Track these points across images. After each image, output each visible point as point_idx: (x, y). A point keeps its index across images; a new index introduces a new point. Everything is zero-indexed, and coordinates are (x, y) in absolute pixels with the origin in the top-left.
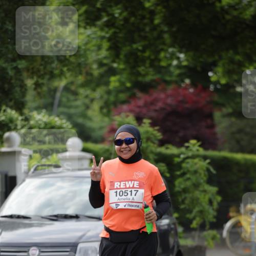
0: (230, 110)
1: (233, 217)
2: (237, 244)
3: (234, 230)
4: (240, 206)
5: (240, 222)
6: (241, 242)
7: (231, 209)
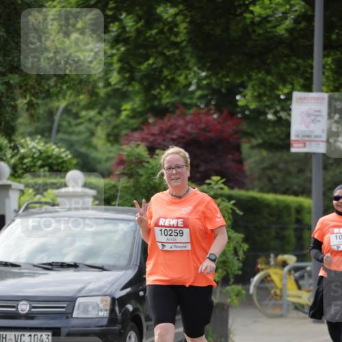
0: (260, 141)
1: (262, 270)
2: (266, 302)
3: (263, 285)
4: (270, 257)
5: (269, 276)
6: (271, 300)
7: (260, 260)
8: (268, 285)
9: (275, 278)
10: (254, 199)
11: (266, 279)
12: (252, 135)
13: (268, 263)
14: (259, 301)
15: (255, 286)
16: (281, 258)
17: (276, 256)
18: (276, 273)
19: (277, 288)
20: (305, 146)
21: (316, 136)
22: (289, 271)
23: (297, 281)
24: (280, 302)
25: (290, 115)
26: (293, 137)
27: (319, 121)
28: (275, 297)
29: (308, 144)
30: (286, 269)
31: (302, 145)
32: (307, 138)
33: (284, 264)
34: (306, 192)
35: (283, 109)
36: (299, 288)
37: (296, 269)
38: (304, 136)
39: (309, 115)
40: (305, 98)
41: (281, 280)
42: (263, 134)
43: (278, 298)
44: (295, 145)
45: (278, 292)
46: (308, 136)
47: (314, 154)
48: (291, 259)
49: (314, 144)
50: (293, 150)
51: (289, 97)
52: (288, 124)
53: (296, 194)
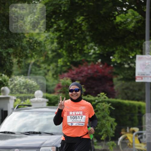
0: (122, 77)
1: (123, 134)
2: (125, 149)
3: (124, 141)
4: (127, 128)
5: (127, 137)
6: (127, 148)
7: (122, 130)
8: (126, 141)
9: (129, 138)
10: (119, 103)
11: (125, 139)
12: (118, 74)
13: (126, 131)
14: (122, 148)
15: (120, 142)
16: (132, 129)
17: (130, 128)
18: (130, 136)
19: (130, 142)
20: (142, 79)
21: (147, 75)
22: (136, 135)
23: (139, 139)
24: (132, 149)
25: (135, 65)
26: (137, 75)
27: (148, 68)
28: (129, 146)
29: (143, 78)
30: (134, 134)
31: (141, 79)
32: (143, 76)
33: (133, 132)
34: (143, 99)
35: (132, 63)
36: (140, 142)
37: (139, 134)
38: (141, 75)
39: (144, 65)
40: (142, 58)
41: (132, 139)
42: (123, 74)
43: (131, 147)
44: (137, 78)
45: (131, 144)
46: (144, 75)
47: (147, 82)
48: (137, 130)
49: (146, 78)
50: (137, 81)
51: (134, 57)
52: (134, 69)
53: (138, 100)
